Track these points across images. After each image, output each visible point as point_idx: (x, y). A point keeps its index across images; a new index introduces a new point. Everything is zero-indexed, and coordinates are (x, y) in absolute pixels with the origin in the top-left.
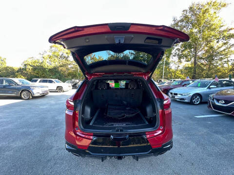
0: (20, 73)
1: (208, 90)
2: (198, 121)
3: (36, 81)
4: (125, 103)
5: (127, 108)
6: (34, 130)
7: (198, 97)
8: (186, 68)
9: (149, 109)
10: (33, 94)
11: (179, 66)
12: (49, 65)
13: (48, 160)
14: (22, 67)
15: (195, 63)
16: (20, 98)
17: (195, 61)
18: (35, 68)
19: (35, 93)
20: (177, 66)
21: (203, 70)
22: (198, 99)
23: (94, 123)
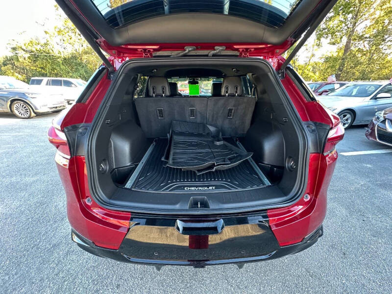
0: (9, 66)
1: (372, 102)
2: (346, 162)
3: (39, 82)
4: (212, 129)
5: (218, 143)
6: (32, 179)
7: (348, 116)
8: (328, 60)
9: (269, 146)
10: (36, 109)
11: (313, 55)
12: (62, 50)
13: (54, 246)
14: (10, 54)
15: (347, 48)
16: (11, 115)
17: (348, 42)
18: (35, 57)
19: (38, 107)
20: (310, 55)
21: (358, 63)
22: (347, 120)
23: (136, 184)
